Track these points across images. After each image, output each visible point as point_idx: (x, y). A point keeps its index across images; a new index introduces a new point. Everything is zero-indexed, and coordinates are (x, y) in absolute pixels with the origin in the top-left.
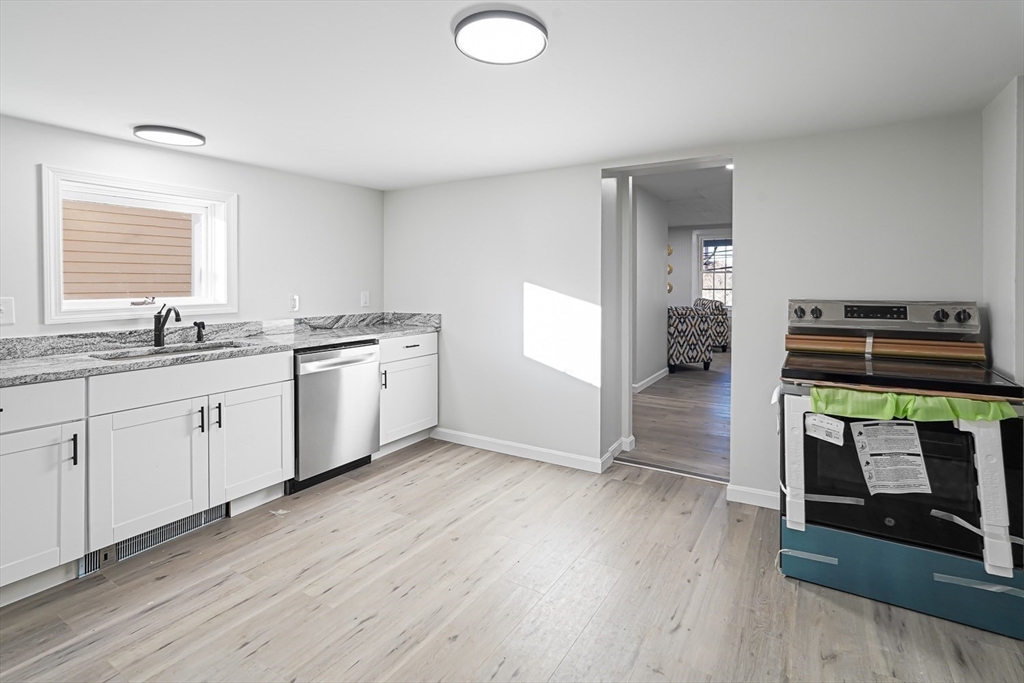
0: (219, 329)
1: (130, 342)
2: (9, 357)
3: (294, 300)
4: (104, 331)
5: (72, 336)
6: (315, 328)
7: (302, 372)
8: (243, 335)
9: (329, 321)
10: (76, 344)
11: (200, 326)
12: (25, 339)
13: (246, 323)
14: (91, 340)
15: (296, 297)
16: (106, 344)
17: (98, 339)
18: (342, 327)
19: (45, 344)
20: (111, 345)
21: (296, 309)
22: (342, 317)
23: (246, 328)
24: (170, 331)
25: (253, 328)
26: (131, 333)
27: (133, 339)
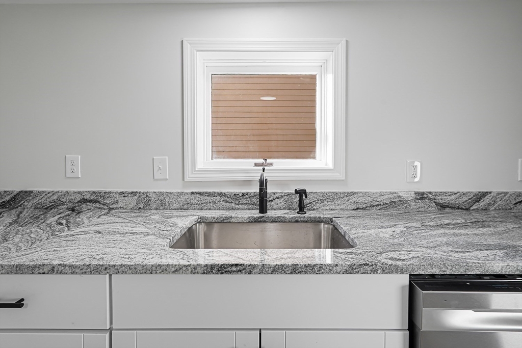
0: (325, 198)
1: (242, 204)
2: (161, 208)
3: (415, 168)
4: (224, 191)
5: (200, 194)
6: (442, 207)
7: (425, 325)
8: (349, 207)
9: (465, 199)
10: (204, 201)
11: (302, 193)
12: (171, 193)
13: (353, 194)
14: (213, 199)
15: (417, 164)
16: (224, 203)
17: (218, 198)
18: (486, 209)
19: (182, 199)
20: (228, 205)
21: (416, 180)
22: (485, 194)
23: (353, 199)
24: (277, 195)
25: (362, 200)
26: (243, 195)
27: (245, 201)
